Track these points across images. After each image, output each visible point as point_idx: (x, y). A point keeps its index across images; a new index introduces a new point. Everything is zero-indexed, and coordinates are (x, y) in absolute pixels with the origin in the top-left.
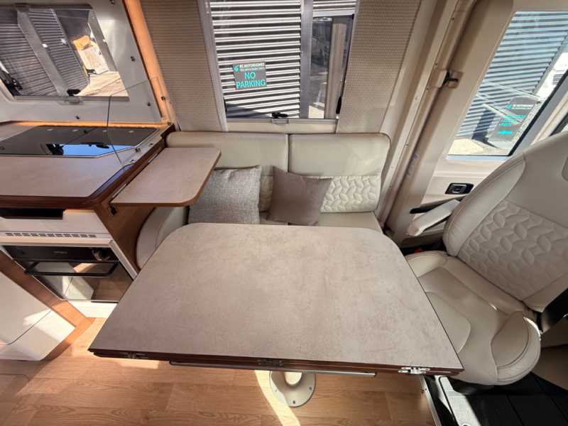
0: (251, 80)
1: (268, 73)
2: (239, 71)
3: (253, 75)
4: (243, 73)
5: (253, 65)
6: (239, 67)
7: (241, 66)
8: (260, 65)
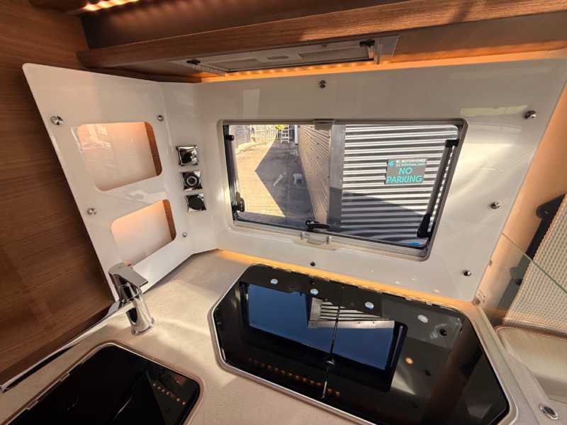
0: (405, 175)
1: (427, 169)
2: (394, 166)
3: (408, 171)
4: (398, 168)
5: (412, 161)
8: (421, 160)
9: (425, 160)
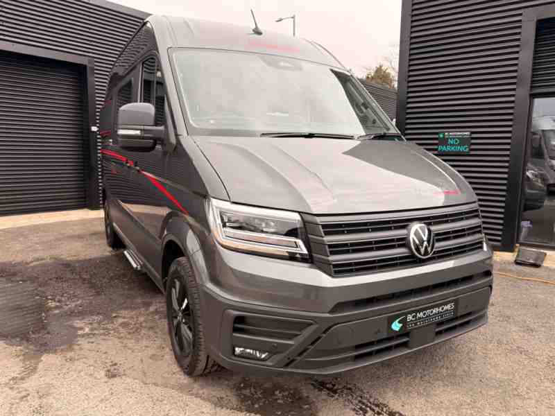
0: (453, 145)
1: (473, 141)
2: (444, 137)
3: (456, 141)
4: (448, 139)
5: (459, 133)
6: (444, 135)
7: (446, 134)
8: (466, 133)
9: (469, 133)
